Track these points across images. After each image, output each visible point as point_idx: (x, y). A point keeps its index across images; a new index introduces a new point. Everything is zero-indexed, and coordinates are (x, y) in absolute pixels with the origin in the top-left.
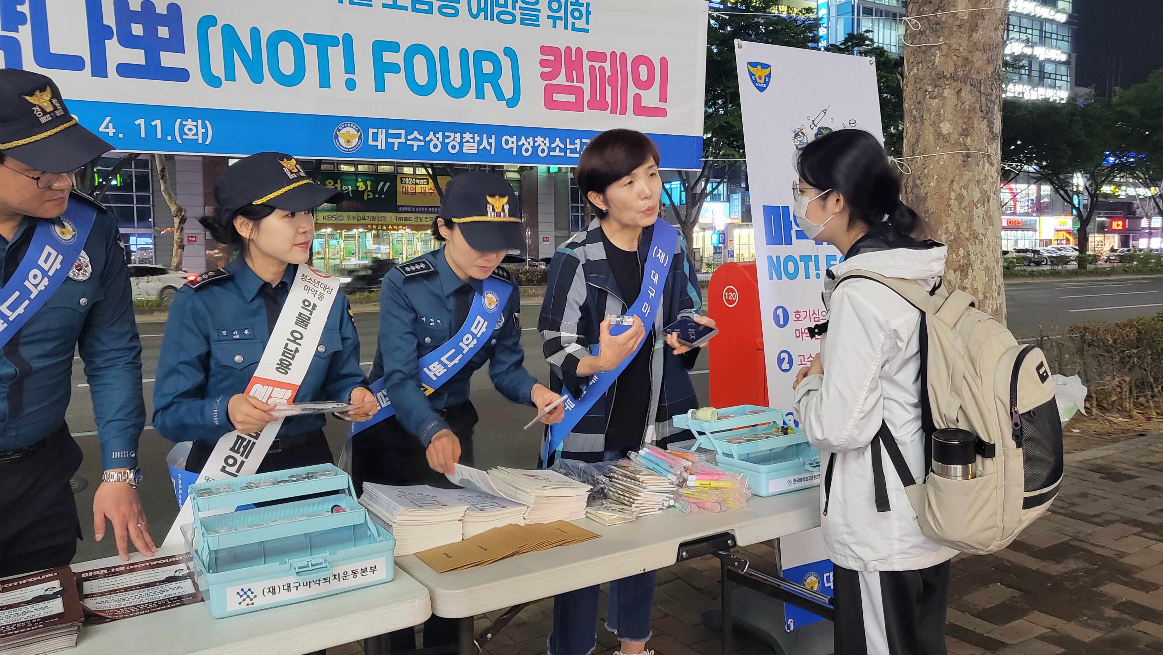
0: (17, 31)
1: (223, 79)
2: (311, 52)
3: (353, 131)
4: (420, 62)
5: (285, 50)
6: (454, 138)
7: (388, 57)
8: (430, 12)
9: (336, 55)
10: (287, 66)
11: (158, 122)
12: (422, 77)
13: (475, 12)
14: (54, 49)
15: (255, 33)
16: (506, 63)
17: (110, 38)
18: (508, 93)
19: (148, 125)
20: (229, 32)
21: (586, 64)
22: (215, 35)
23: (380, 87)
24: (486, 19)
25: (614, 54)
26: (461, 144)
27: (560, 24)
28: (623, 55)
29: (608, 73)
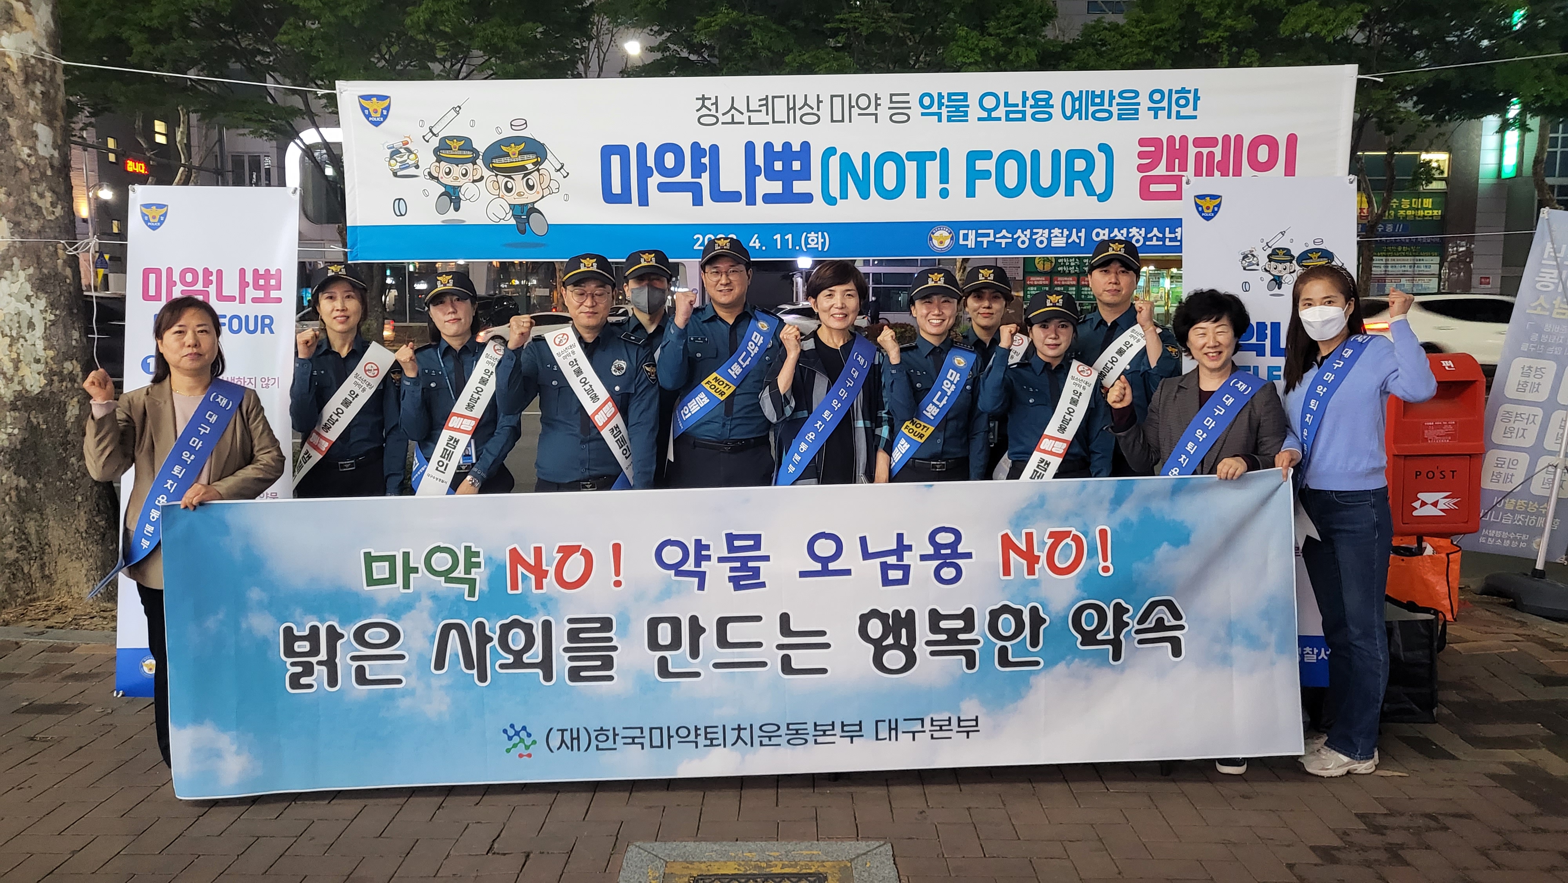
0: (700, 177)
1: (838, 198)
2: (911, 168)
3: (945, 234)
4: (1011, 167)
5: (890, 168)
6: (1042, 235)
7: (980, 165)
8: (1023, 119)
9: (933, 168)
10: (890, 182)
11: (789, 236)
12: (1011, 181)
13: (1068, 114)
14: (723, 188)
15: (866, 156)
16: (1100, 159)
17: (759, 175)
18: (1100, 188)
19: (782, 238)
20: (846, 159)
21: (1192, 151)
22: (834, 163)
23: (971, 192)
24: (1080, 118)
25: (1226, 138)
26: (1049, 239)
27: (1163, 114)
28: (1239, 138)
29: (1218, 157)
